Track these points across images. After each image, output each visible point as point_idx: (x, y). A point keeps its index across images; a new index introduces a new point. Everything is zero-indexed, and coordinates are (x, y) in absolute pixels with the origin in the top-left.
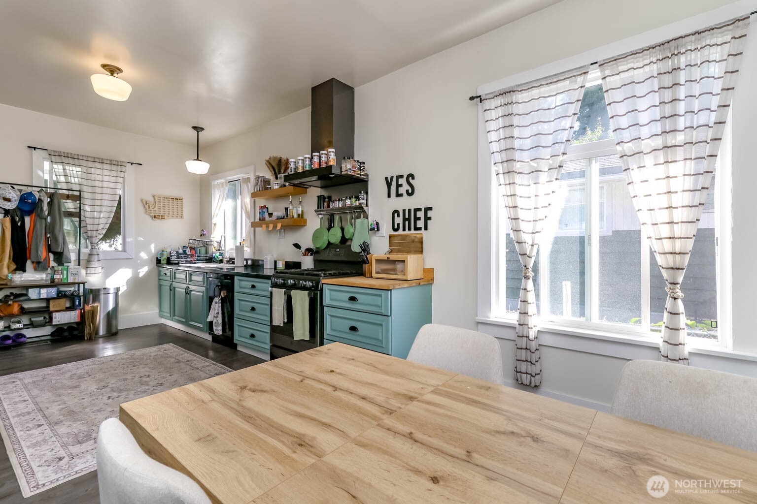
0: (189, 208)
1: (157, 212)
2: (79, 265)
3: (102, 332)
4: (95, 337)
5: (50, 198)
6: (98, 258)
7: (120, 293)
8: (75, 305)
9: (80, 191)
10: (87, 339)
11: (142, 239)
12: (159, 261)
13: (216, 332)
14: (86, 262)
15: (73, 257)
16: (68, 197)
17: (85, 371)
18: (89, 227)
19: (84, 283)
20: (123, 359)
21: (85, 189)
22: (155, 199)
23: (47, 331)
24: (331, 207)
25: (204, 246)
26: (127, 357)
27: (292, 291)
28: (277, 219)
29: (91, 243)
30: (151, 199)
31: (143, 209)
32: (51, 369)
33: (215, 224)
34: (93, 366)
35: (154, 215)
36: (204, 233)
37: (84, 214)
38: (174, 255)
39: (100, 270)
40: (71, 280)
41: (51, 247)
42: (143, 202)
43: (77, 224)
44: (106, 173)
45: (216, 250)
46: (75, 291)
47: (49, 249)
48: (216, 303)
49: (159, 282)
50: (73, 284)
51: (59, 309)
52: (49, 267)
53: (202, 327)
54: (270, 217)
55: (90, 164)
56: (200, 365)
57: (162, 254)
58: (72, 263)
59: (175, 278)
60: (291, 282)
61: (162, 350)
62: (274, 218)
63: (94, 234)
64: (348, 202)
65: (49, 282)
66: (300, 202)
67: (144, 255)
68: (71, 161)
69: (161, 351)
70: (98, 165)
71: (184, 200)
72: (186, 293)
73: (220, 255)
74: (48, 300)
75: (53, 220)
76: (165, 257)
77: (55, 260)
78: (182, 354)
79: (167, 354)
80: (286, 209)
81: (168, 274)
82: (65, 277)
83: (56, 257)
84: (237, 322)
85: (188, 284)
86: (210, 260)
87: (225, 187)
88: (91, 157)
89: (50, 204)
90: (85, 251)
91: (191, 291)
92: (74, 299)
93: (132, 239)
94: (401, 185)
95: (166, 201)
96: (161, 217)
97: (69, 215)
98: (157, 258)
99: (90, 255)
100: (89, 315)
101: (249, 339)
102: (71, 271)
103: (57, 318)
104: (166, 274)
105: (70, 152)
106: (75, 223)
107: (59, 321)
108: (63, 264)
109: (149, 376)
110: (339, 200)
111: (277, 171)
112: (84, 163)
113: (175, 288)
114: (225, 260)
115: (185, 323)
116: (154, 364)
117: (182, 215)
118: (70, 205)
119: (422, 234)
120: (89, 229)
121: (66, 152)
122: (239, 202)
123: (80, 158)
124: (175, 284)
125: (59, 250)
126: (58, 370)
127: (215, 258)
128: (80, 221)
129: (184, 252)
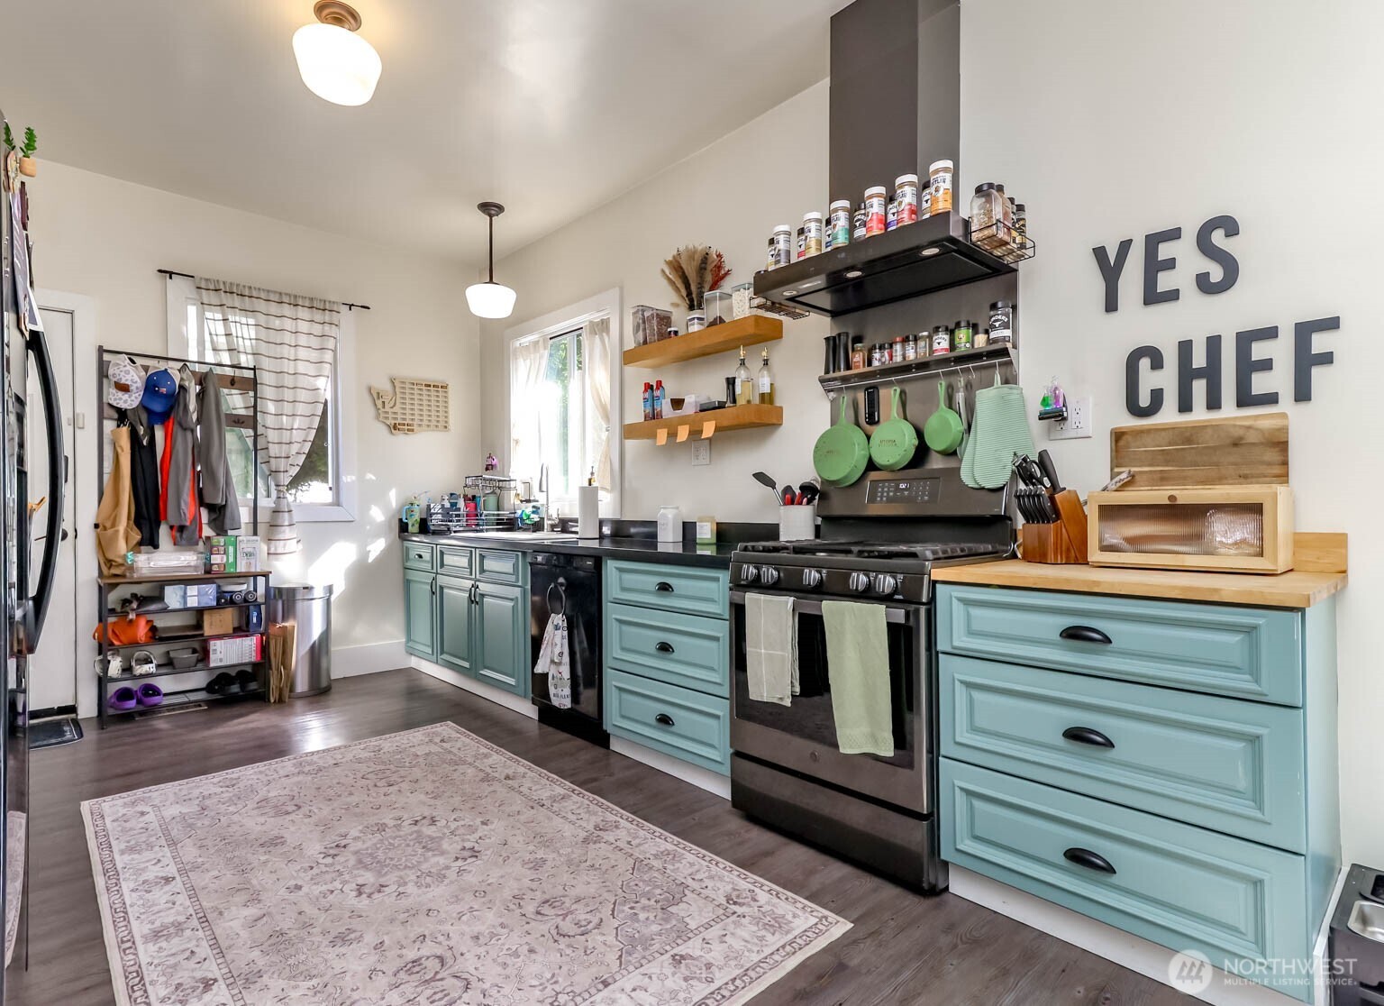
0: (458, 407)
1: (399, 416)
2: (255, 533)
3: (302, 685)
4: (289, 698)
5: (201, 384)
6: (291, 517)
7: (333, 598)
8: (251, 624)
9: (254, 369)
10: (275, 701)
11: (374, 478)
12: (403, 527)
13: (555, 702)
14: (269, 526)
15: (245, 515)
16: (233, 382)
17: (286, 792)
18: (274, 450)
19: (266, 575)
20: (359, 761)
21: (266, 363)
22: (395, 387)
23: (198, 679)
24: (876, 363)
25: (493, 493)
26: (367, 754)
27: (824, 602)
28: (701, 411)
29: (277, 485)
30: (388, 387)
31: (371, 411)
32: (215, 780)
33: (517, 442)
34: (301, 778)
35: (393, 422)
36: (494, 463)
37: (264, 419)
38: (437, 513)
39: (292, 545)
40: (241, 568)
41: (205, 492)
42: (371, 394)
43: (250, 442)
44: (304, 327)
45: (522, 501)
46: (250, 592)
47: (201, 500)
48: (557, 628)
49: (404, 575)
50: (245, 576)
51: (221, 632)
52: (200, 537)
53: (513, 683)
54: (674, 410)
55: (274, 309)
56: (545, 795)
57: (410, 512)
58: (242, 531)
59: (442, 565)
60: (812, 576)
61: (437, 740)
62: (689, 409)
63: (282, 464)
64: (942, 342)
65: (200, 573)
66: (766, 362)
67: (378, 515)
68: (237, 301)
69: (436, 744)
70: (287, 310)
71: (450, 389)
72: (471, 601)
73: (533, 512)
74: (200, 612)
75: (207, 433)
76: (417, 517)
77: (211, 523)
78: (486, 756)
79: (450, 752)
80: (731, 382)
81: (427, 556)
82: (231, 559)
83: (214, 516)
84: (611, 680)
85: (476, 580)
86: (510, 524)
87: (542, 351)
88: (275, 292)
89: (201, 397)
90: (265, 503)
91: (483, 596)
92: (248, 608)
93: (354, 478)
94: (1170, 264)
95: (416, 392)
96: (406, 427)
97: (235, 422)
98: (401, 520)
99: (276, 511)
100: (278, 650)
101: (654, 727)
102: (243, 545)
103: (218, 652)
104: (420, 556)
105: (236, 282)
106: (247, 439)
107: (221, 660)
108: (226, 531)
109: (433, 821)
110: (905, 340)
111: (693, 288)
112: (261, 305)
113: (442, 588)
114: (547, 523)
115: (472, 673)
116: (434, 781)
117: (446, 422)
118: (235, 402)
119: (1284, 416)
120: (272, 454)
121: (229, 281)
122: (574, 384)
123: (255, 294)
124: (442, 580)
125: (219, 501)
126: (228, 783)
127: (521, 518)
128: (256, 436)
129: (453, 505)
